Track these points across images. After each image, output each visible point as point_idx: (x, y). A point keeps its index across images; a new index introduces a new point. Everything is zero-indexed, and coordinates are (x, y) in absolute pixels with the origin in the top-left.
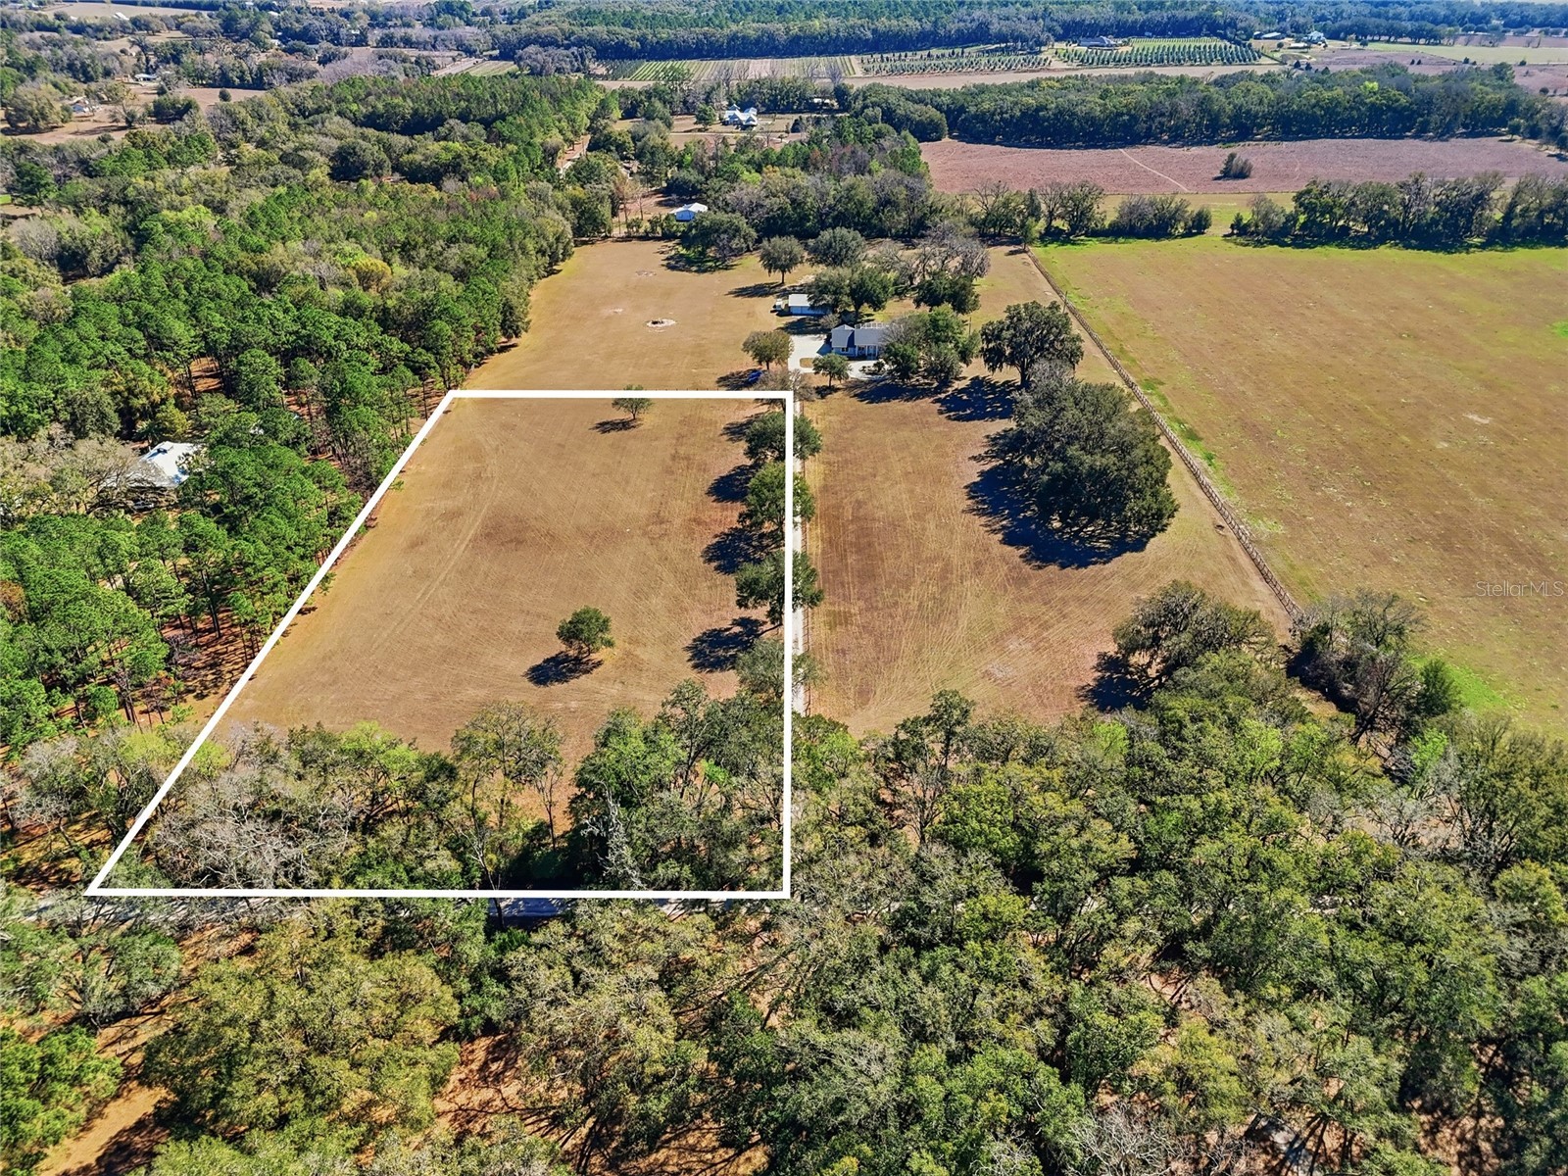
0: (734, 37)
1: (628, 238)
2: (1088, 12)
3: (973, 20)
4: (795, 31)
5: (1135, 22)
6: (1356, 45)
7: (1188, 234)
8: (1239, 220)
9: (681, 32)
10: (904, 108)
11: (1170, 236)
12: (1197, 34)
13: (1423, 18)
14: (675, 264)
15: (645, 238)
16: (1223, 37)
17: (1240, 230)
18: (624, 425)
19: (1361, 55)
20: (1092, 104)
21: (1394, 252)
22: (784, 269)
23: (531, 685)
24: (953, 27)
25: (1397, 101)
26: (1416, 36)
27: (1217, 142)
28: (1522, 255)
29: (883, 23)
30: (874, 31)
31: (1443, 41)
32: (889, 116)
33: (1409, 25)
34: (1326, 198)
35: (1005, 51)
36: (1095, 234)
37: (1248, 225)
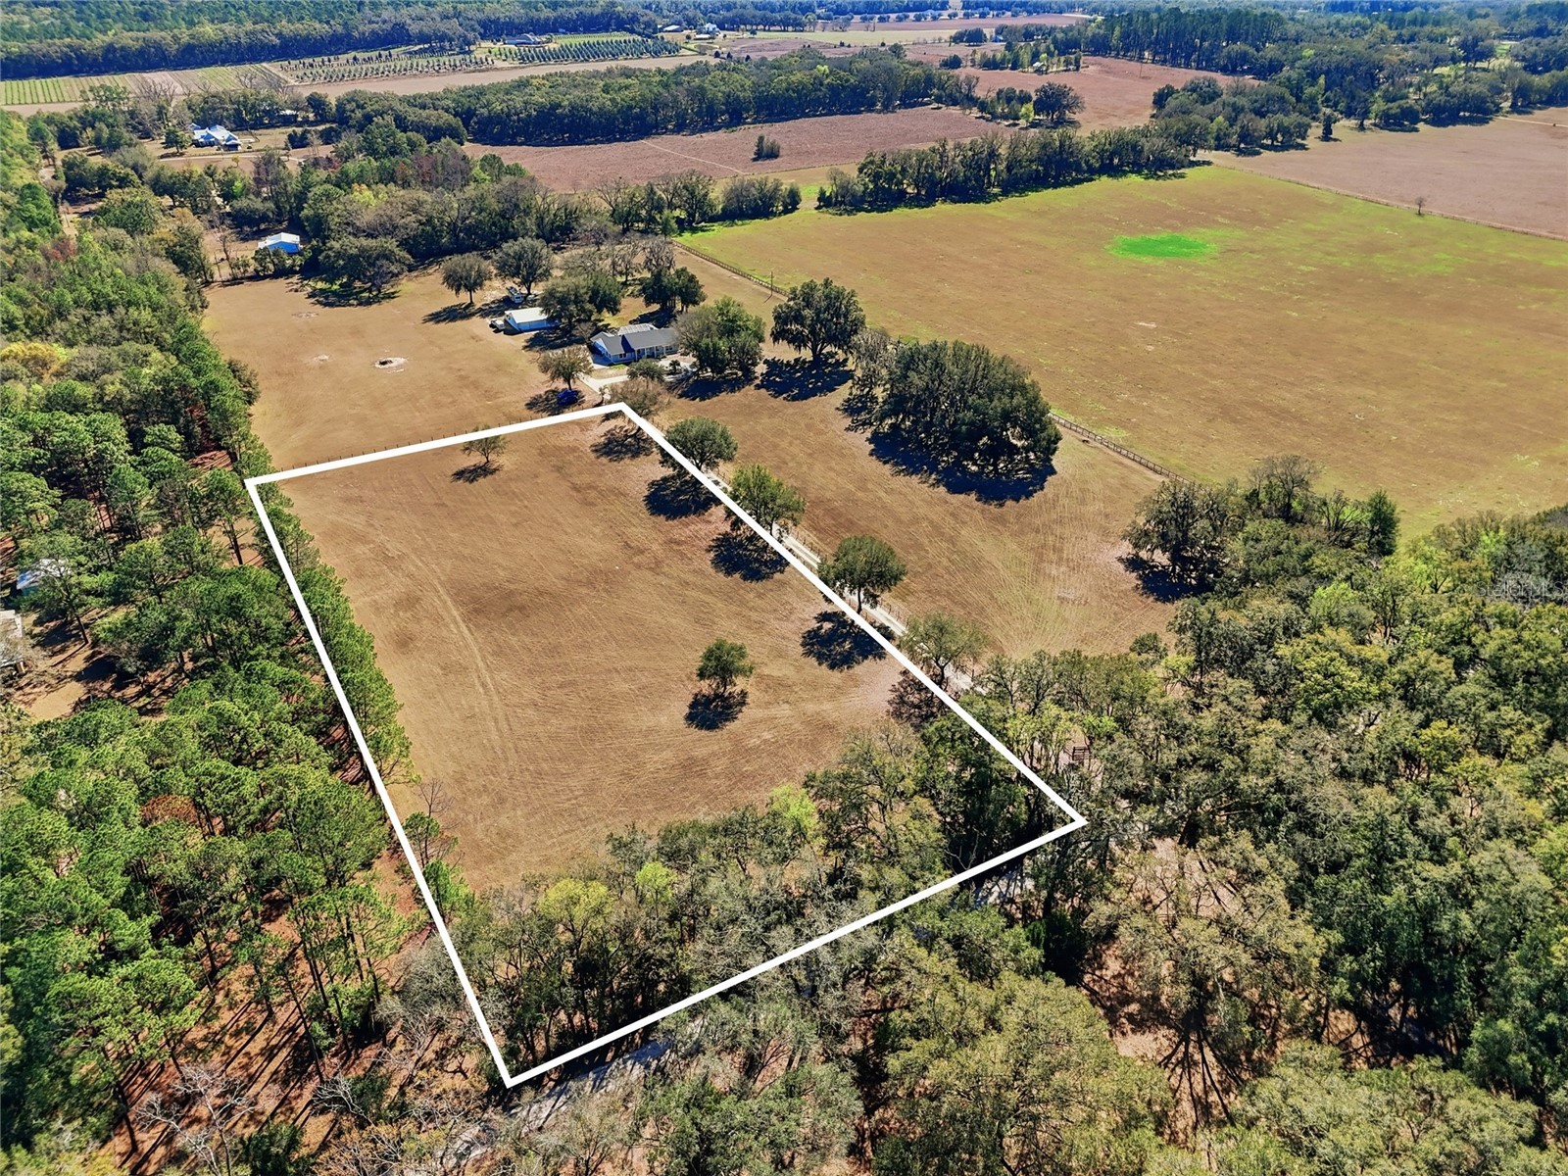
0: (110, 48)
1: (235, 281)
2: (496, 10)
3: (384, 22)
4: (185, 39)
5: (548, 19)
6: (747, 35)
7: (786, 211)
8: (822, 193)
9: (35, 44)
10: (413, 115)
11: (774, 214)
12: (606, 29)
13: (764, 8)
14: (327, 299)
15: (256, 277)
16: (632, 31)
17: (825, 202)
18: (483, 471)
19: (751, 43)
20: (600, 100)
21: (906, 210)
22: (471, 289)
23: (704, 733)
24: (367, 29)
25: (847, 81)
26: (785, 24)
27: (719, 128)
28: (1036, 199)
29: (286, 27)
30: (279, 35)
31: (807, 28)
32: (401, 123)
33: (778, 16)
34: (887, 167)
35: (432, 51)
36: (714, 219)
37: (830, 197)
